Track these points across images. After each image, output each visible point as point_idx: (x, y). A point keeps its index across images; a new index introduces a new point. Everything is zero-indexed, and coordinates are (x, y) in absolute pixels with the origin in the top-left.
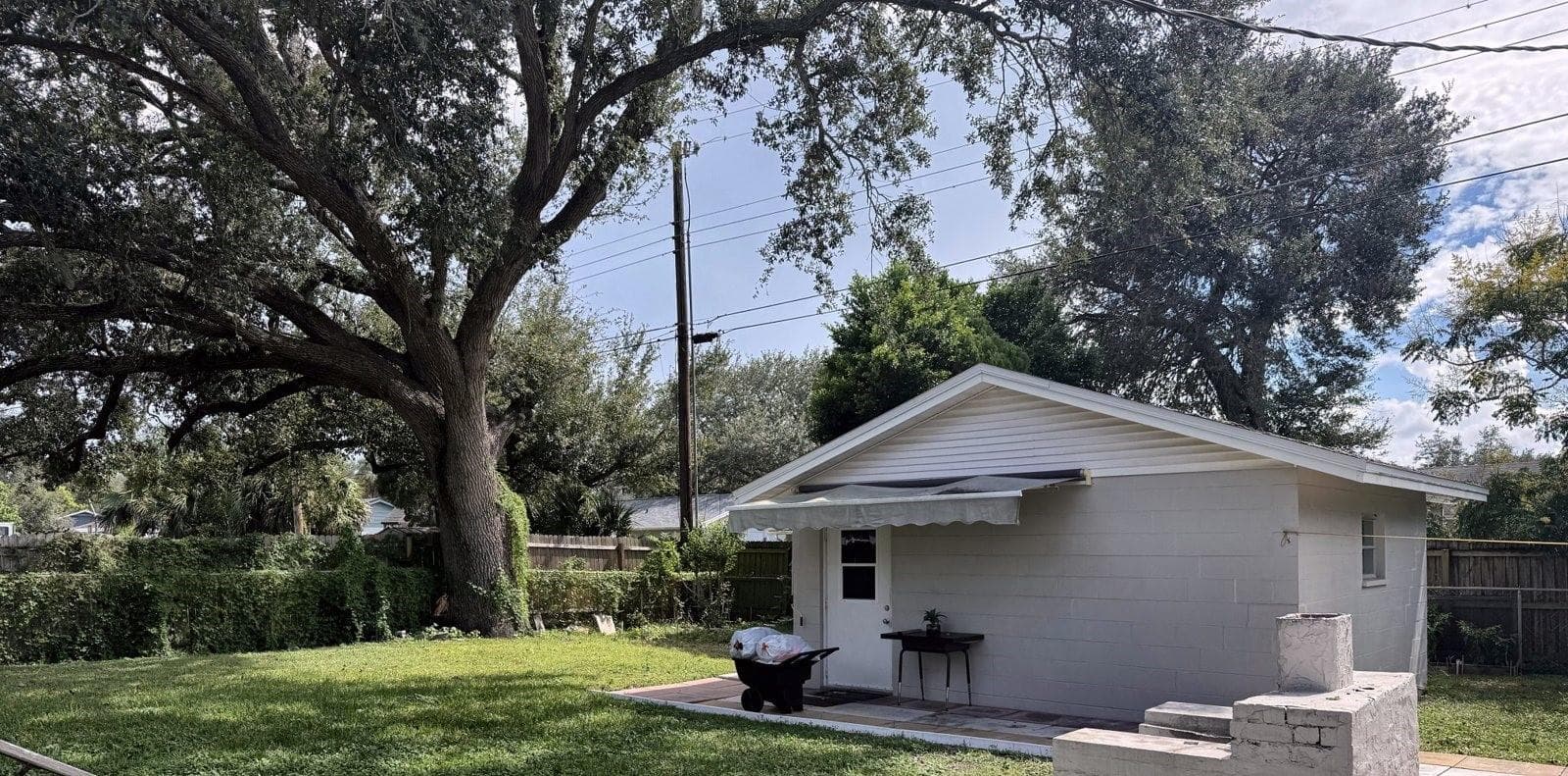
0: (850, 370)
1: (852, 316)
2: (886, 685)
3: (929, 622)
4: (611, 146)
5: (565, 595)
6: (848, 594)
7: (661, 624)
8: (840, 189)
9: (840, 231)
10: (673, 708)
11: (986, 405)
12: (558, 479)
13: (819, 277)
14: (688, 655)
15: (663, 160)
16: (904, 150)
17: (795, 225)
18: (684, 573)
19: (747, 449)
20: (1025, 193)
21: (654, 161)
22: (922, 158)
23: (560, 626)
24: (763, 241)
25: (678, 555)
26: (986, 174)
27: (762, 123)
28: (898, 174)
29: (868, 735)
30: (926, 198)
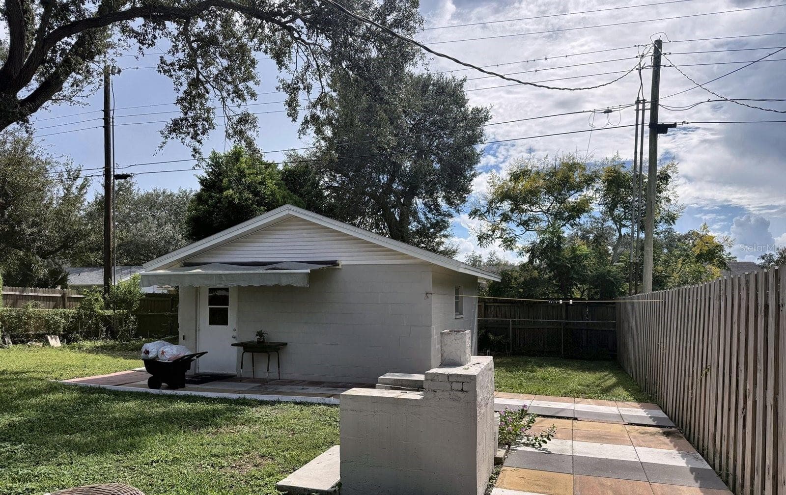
0: (210, 203)
1: (212, 173)
2: (233, 371)
3: (259, 337)
4: (66, 61)
5: (26, 324)
6: (212, 322)
7: (91, 340)
8: (208, 104)
9: (207, 127)
10: (105, 389)
11: (290, 225)
12: (22, 254)
13: (194, 150)
14: (110, 358)
15: (99, 74)
16: (243, 89)
17: (182, 120)
18: (106, 311)
19: (144, 241)
20: (306, 122)
21: (95, 74)
22: (253, 95)
23: (23, 342)
24: (162, 127)
25: (102, 300)
26: (285, 109)
27: (163, 61)
28: (240, 101)
29: (225, 398)
30: (255, 116)
